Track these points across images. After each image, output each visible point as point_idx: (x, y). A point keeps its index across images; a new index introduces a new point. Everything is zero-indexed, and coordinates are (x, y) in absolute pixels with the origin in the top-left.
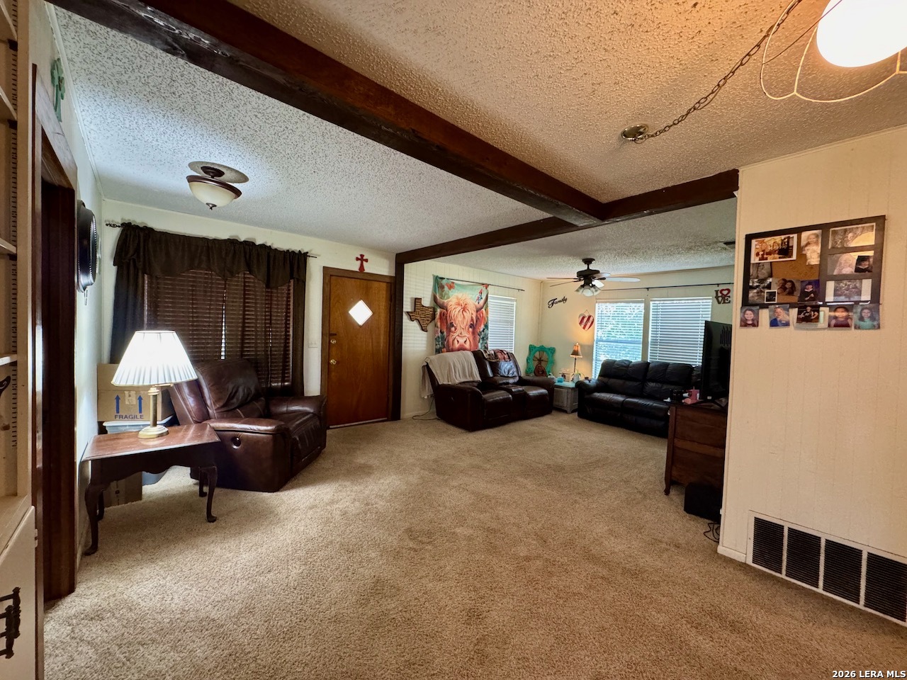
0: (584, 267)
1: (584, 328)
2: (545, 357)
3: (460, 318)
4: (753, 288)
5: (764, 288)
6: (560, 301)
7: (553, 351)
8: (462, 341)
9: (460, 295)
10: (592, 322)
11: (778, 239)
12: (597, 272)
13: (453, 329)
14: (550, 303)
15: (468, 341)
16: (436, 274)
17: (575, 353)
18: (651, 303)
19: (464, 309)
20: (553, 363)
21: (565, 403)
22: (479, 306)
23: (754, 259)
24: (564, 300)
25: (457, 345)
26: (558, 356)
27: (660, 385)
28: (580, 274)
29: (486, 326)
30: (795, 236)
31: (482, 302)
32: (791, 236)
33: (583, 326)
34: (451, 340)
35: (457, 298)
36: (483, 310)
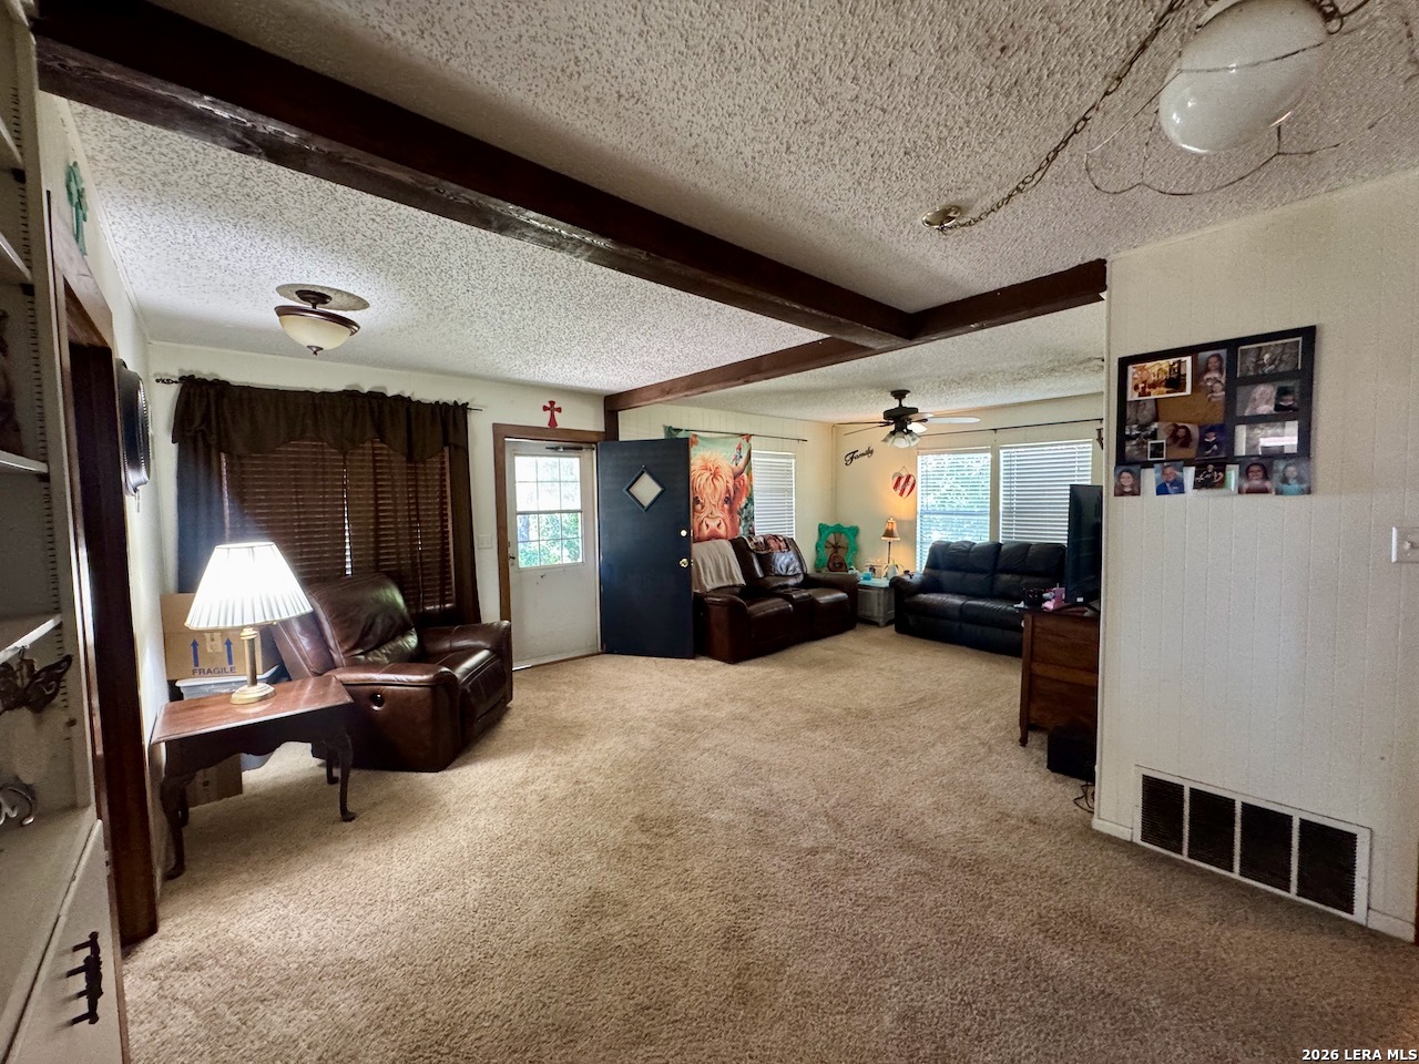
0: (894, 404)
1: (901, 494)
2: (843, 541)
3: (709, 490)
4: (1131, 438)
5: (1147, 437)
6: (863, 455)
7: (855, 531)
8: (713, 524)
9: (707, 454)
10: (914, 485)
11: (1165, 364)
12: (915, 410)
13: (699, 507)
14: (848, 458)
15: (723, 524)
16: (668, 425)
17: (889, 534)
18: (1001, 451)
19: (715, 476)
20: (856, 549)
21: (876, 608)
22: (737, 470)
23: (1132, 396)
24: (870, 452)
25: (706, 532)
26: (863, 539)
27: (1017, 578)
28: (889, 415)
29: (750, 500)
30: (1188, 360)
31: (741, 463)
32: (1183, 359)
33: (899, 491)
34: (696, 525)
35: (704, 460)
36: (744, 474)
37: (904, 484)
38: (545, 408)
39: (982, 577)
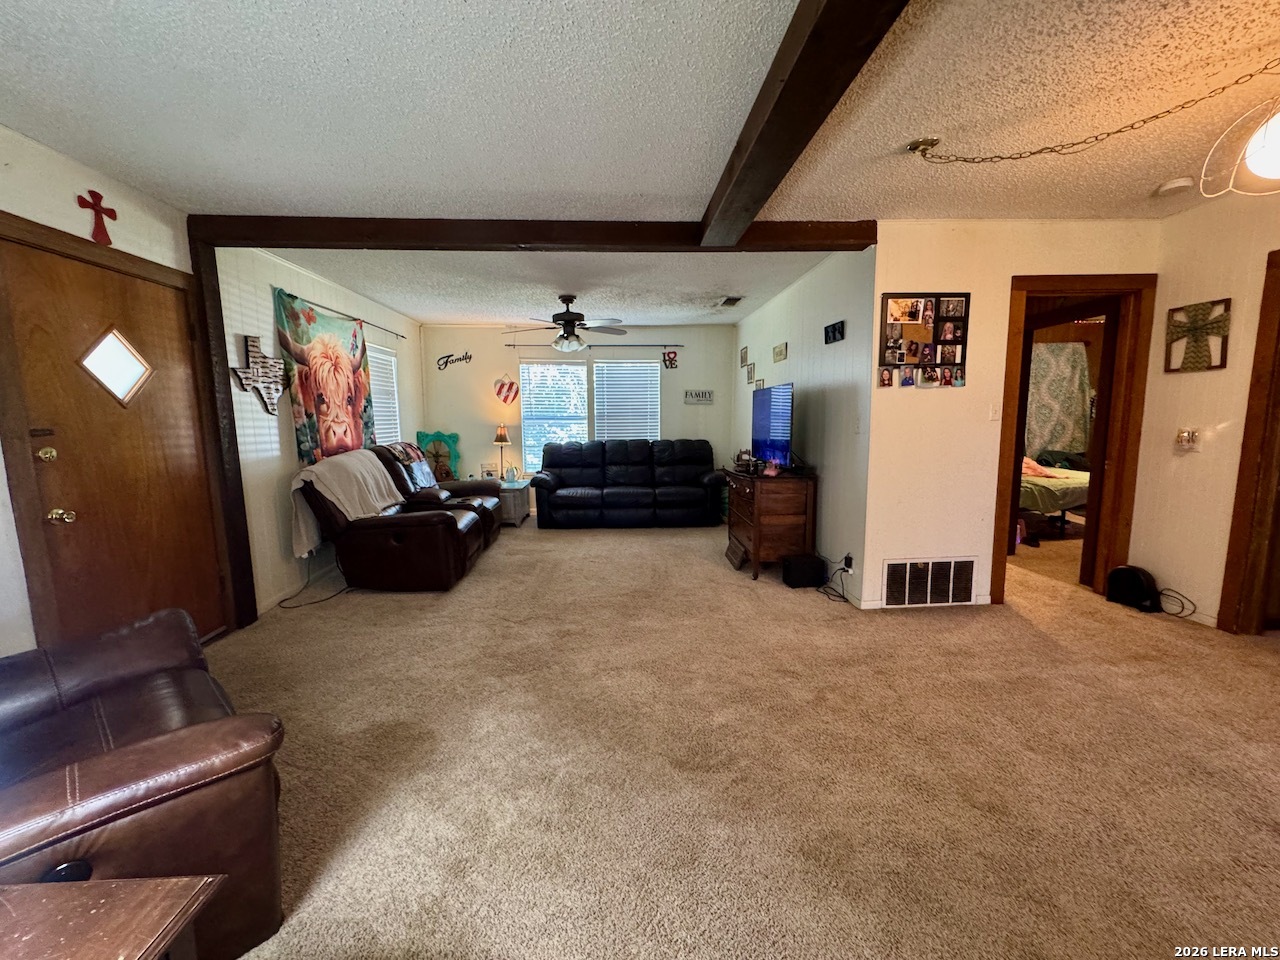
0: (562, 309)
1: (505, 400)
2: (444, 449)
3: (332, 386)
4: (889, 348)
5: (896, 348)
6: (460, 359)
7: (455, 438)
8: (340, 430)
9: (326, 338)
10: (517, 393)
11: (909, 301)
12: (580, 317)
13: (324, 407)
14: (441, 362)
15: (349, 432)
16: (279, 286)
17: (501, 439)
18: (595, 365)
19: (336, 367)
20: (458, 456)
21: (513, 512)
22: (356, 363)
23: (890, 320)
24: (467, 358)
25: (334, 440)
26: (463, 447)
28: (556, 318)
29: (369, 401)
30: (923, 300)
31: (358, 353)
32: (920, 300)
33: (503, 398)
34: (323, 431)
35: (325, 346)
36: (361, 369)
37: (508, 390)
38: (82, 202)
39: (595, 471)
